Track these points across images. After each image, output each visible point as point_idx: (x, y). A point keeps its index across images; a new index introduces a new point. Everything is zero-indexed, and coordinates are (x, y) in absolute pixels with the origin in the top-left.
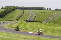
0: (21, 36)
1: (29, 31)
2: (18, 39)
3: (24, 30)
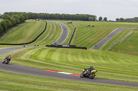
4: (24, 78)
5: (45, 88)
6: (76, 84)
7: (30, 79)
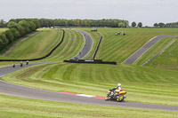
0: (51, 106)
1: (76, 91)
2: (40, 114)
3: (62, 89)
4: (31, 104)
5: (56, 115)
6: (97, 110)
7: (39, 104)
